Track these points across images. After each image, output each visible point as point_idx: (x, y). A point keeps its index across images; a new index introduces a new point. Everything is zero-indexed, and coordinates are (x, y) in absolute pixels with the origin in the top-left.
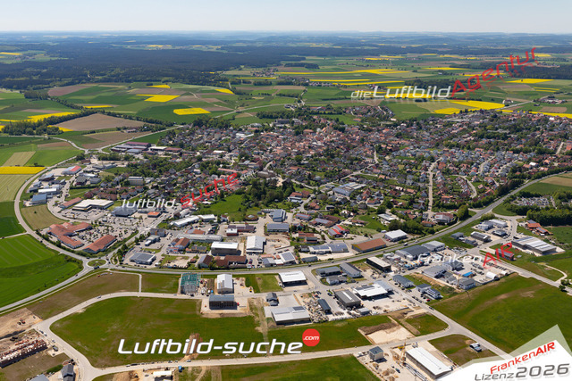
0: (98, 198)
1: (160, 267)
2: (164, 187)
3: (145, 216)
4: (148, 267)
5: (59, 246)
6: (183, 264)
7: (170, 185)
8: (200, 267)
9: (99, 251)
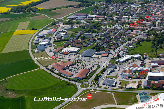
0: (71, 47)
1: (122, 88)
2: (104, 39)
3: (100, 56)
4: (114, 88)
5: (60, 76)
6: (135, 86)
7: (107, 37)
8: (145, 88)
9: (83, 78)
